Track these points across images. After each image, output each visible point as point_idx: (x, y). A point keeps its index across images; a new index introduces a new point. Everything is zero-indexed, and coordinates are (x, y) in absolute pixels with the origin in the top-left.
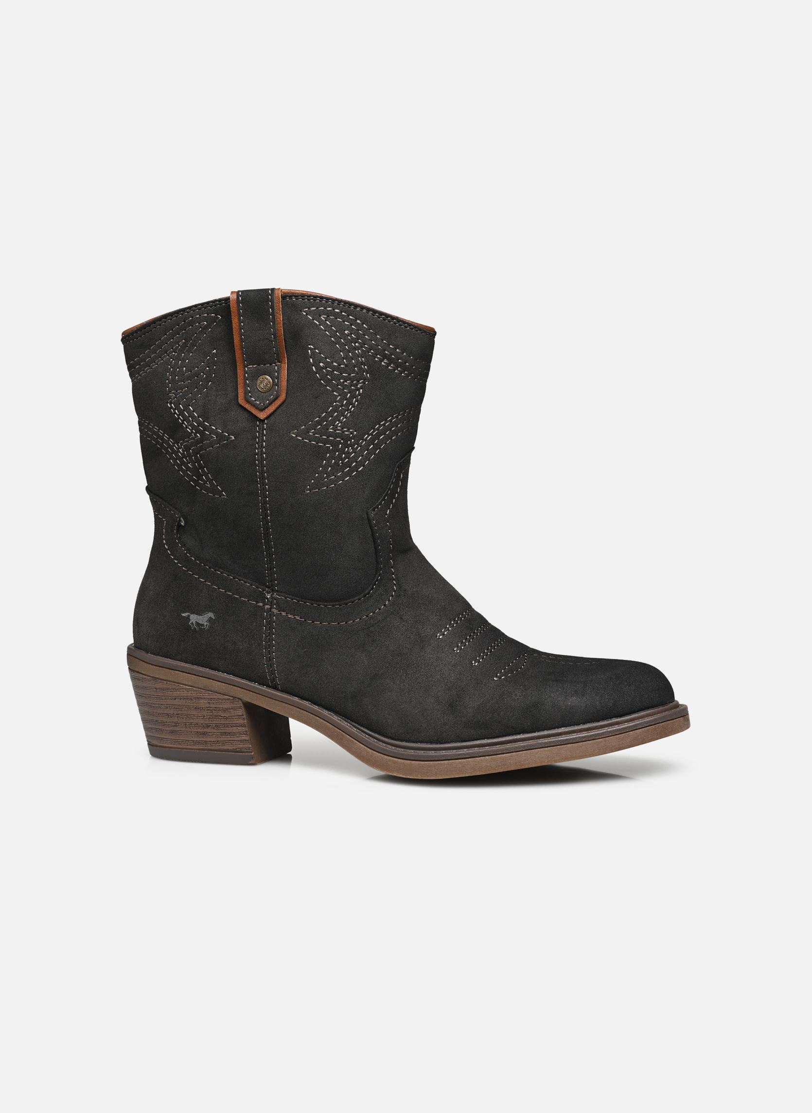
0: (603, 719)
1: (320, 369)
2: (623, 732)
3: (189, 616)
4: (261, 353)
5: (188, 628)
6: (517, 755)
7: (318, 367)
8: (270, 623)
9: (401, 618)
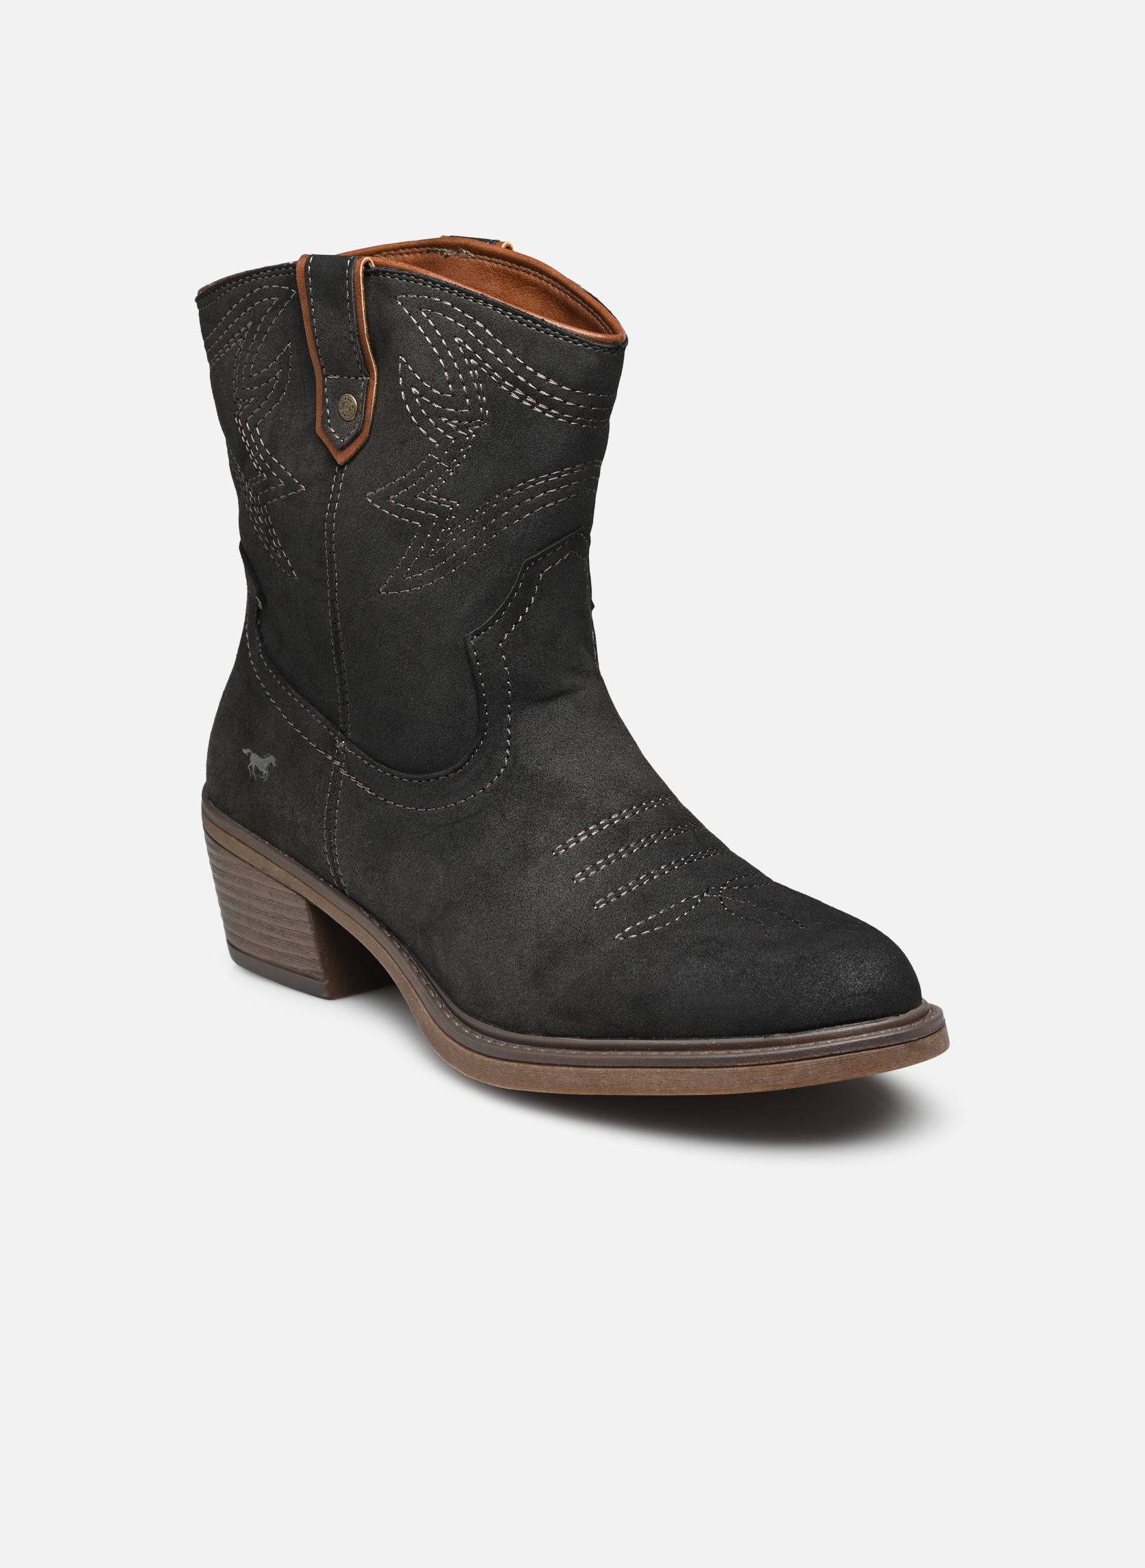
0: (759, 1034)
1: (411, 397)
2: (783, 1060)
3: (249, 754)
4: (340, 357)
5: (246, 773)
6: (615, 1072)
7: (408, 393)
8: (335, 789)
9: (503, 815)
